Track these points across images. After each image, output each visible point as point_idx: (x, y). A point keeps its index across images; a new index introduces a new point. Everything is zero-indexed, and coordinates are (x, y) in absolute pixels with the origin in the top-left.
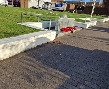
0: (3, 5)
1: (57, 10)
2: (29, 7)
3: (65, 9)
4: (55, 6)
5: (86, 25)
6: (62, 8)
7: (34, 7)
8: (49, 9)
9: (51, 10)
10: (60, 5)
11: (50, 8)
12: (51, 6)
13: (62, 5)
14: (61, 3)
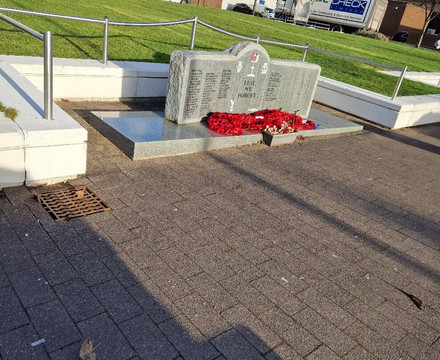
1: (335, 27)
2: (224, 7)
3: (375, 25)
4: (333, 7)
5: (396, 109)
6: (362, 17)
7: (242, 5)
8: (297, 18)
10: (356, 4)
11: (303, 12)
12: (308, 6)
13: (365, 5)
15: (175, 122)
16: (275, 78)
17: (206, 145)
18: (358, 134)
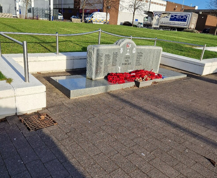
0: (100, 22)
1: (173, 28)
2: (119, 24)
3: (193, 26)
4: (171, 19)
5: (203, 66)
6: (186, 23)
7: (127, 22)
8: (154, 26)
9: (158, 27)
10: (182, 17)
11: (157, 23)
12: (158, 20)
13: (187, 17)
14: (184, 14)
15: (91, 79)
16: (140, 54)
17: (106, 89)
18: (184, 79)
